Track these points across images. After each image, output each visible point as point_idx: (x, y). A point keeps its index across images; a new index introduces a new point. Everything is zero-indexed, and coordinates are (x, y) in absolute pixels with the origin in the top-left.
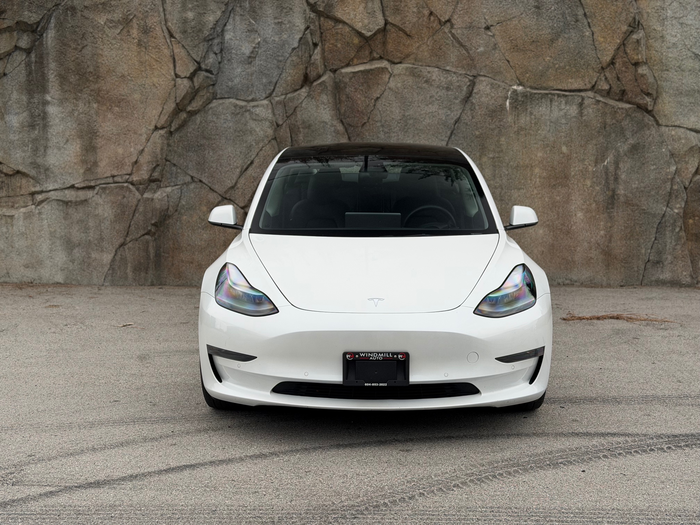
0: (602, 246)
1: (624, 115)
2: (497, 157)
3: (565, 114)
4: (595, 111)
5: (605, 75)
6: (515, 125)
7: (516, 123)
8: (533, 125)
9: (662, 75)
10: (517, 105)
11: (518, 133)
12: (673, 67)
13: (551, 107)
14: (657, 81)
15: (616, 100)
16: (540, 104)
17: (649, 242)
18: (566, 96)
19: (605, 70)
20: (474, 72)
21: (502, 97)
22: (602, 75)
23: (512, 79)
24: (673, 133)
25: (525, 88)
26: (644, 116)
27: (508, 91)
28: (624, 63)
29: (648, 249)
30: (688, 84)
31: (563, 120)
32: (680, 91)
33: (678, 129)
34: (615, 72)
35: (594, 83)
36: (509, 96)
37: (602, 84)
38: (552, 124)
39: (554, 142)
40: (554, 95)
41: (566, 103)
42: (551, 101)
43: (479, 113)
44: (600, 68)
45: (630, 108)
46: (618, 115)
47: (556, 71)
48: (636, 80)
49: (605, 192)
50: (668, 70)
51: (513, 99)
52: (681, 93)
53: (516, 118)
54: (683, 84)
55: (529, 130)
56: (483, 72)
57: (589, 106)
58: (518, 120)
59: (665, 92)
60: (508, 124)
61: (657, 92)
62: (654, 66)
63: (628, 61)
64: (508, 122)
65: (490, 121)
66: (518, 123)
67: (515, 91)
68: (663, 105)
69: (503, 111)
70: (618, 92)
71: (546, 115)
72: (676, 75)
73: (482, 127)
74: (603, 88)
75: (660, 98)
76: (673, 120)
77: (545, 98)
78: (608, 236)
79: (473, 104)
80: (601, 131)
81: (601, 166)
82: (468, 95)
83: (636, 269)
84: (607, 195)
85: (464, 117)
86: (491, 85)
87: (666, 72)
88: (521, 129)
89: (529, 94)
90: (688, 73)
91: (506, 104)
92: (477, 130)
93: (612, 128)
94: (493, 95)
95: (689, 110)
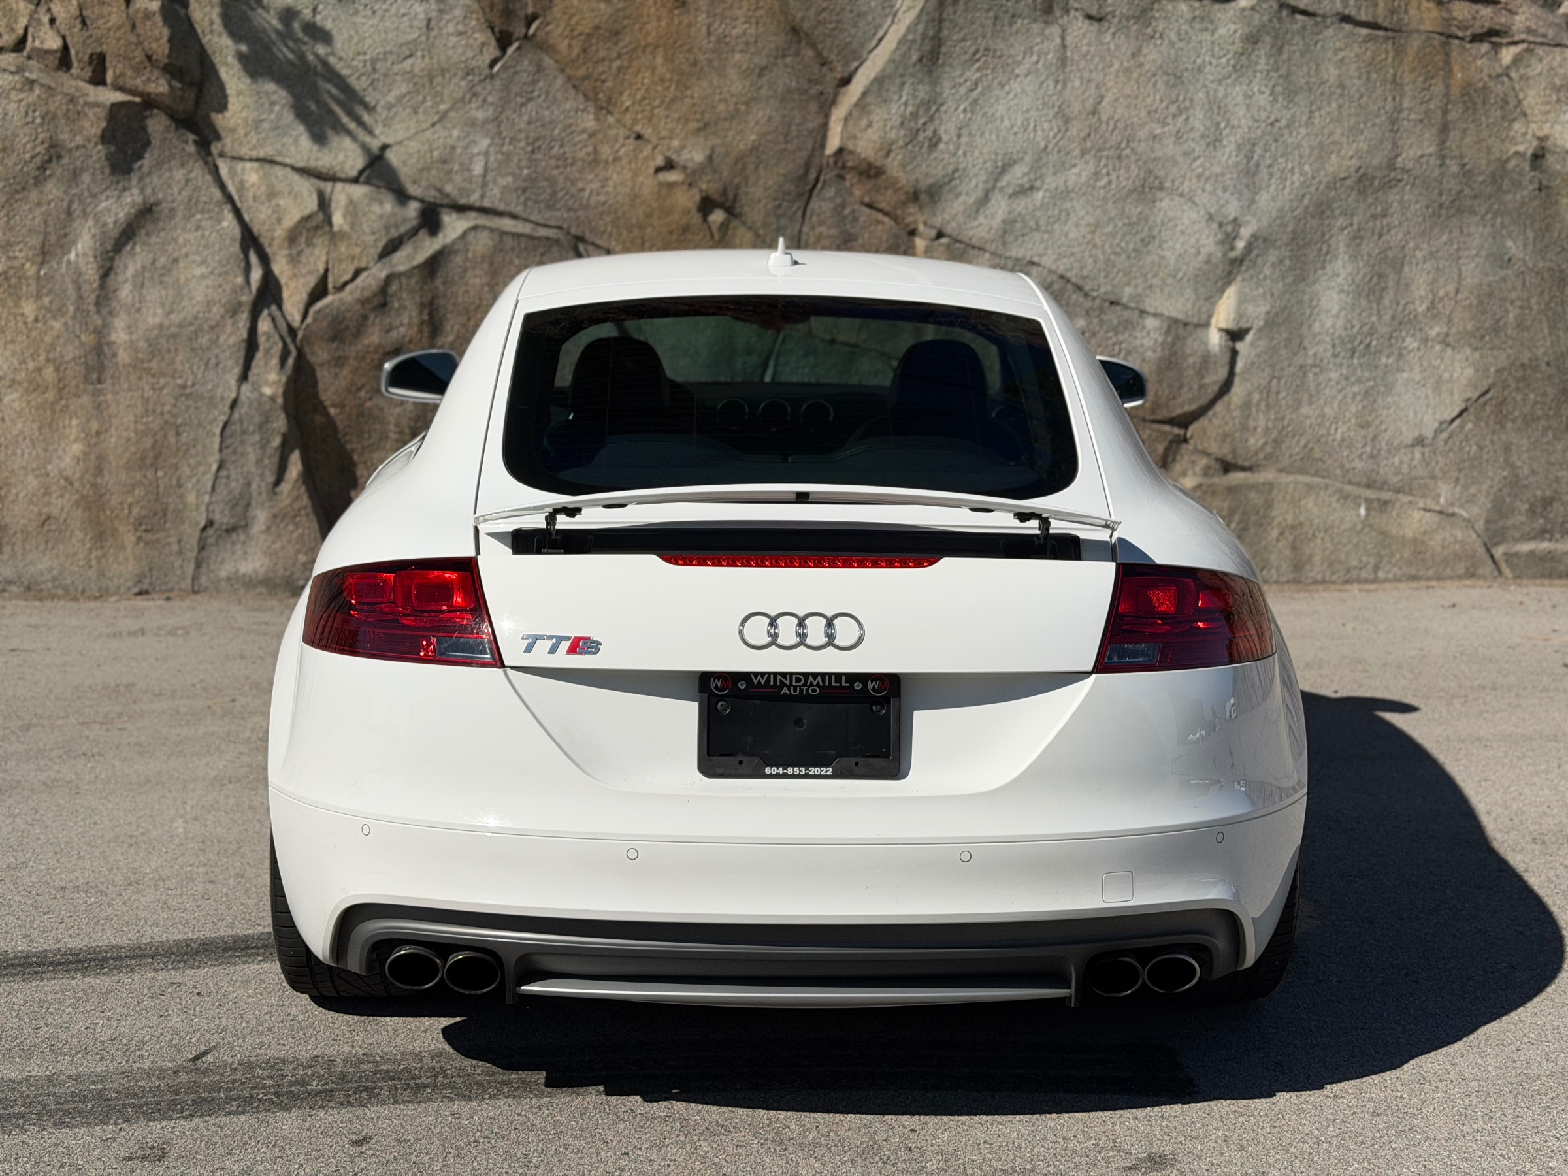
0: (77, 485)
1: (103, 124)
4: (23, 110)
5: (49, 10)
14: (198, 35)
15: (81, 80)
17: (204, 473)
22: (42, 9)
24: (254, 177)
29: (206, 493)
33: (266, 168)
35: (21, 32)
37: (42, 34)
45: (122, 105)
46: (87, 124)
48: (134, 26)
49: (78, 337)
59: (227, 65)
61: (202, 65)
70: (86, 58)
74: (47, 46)
75: (214, 82)
76: (254, 142)
78: (93, 457)
80: (48, 165)
81: (59, 263)
83: (175, 548)
84: (82, 344)
93: (76, 158)
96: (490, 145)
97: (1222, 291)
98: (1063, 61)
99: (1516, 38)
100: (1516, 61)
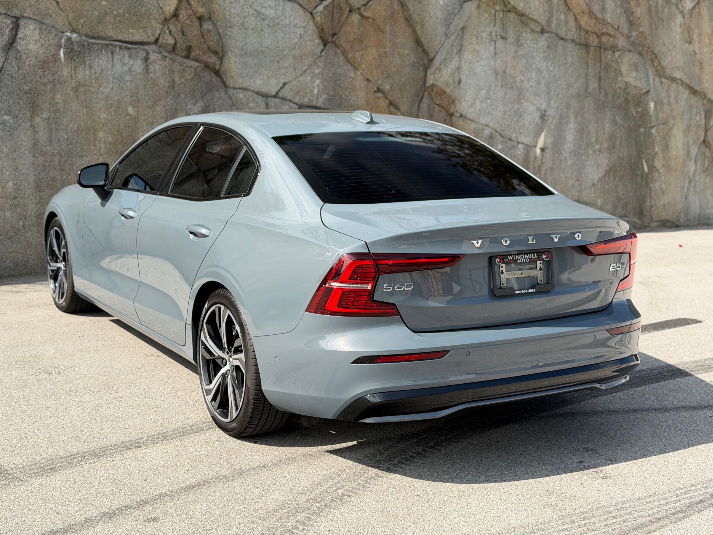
1: (193, 74)
2: (53, 118)
3: (130, 70)
4: (161, 68)
5: (168, 28)
6: (72, 79)
7: (74, 77)
8: (94, 81)
9: (227, 32)
10: (74, 56)
11: (76, 90)
12: (236, 24)
13: (113, 60)
14: (221, 38)
15: (182, 57)
16: (100, 56)
18: (129, 48)
19: (168, 22)
20: (16, 12)
21: (54, 45)
22: (166, 27)
23: (64, 24)
24: (241, 96)
25: (80, 36)
26: (212, 77)
27: (61, 39)
28: (189, 16)
30: (252, 44)
31: (127, 77)
32: (245, 51)
33: (245, 92)
34: (179, 25)
35: (157, 36)
36: (63, 45)
37: (166, 37)
38: (115, 81)
39: (119, 102)
40: (114, 46)
41: (129, 57)
42: (112, 53)
43: (27, 63)
44: (163, 19)
45: (198, 67)
46: (186, 74)
47: (115, 19)
48: (203, 35)
50: (232, 27)
51: (68, 48)
52: (246, 53)
53: (73, 72)
54: (248, 43)
55: (89, 86)
56: (28, 13)
57: (155, 61)
58: (75, 74)
59: (231, 51)
60: (63, 79)
61: (223, 51)
62: (217, 21)
63: (192, 13)
64: (63, 76)
65: (42, 73)
66: (77, 77)
67: (69, 39)
68: (230, 65)
69: (56, 63)
70: (184, 48)
71: (108, 70)
72: (239, 33)
73: (32, 80)
74: (168, 42)
75: (226, 57)
76: (240, 81)
77: (105, 50)
79: (18, 51)
80: (169, 91)
82: (11, 41)
85: (8, 67)
86: (40, 30)
87: (230, 29)
88: (79, 85)
89: (86, 44)
90: (251, 32)
91: (60, 55)
92: (25, 84)
93: (180, 88)
94: (43, 42)
95: (254, 72)
96: (320, 83)
97: (540, 135)
98: (495, 54)
99: (619, 49)
100: (620, 56)
